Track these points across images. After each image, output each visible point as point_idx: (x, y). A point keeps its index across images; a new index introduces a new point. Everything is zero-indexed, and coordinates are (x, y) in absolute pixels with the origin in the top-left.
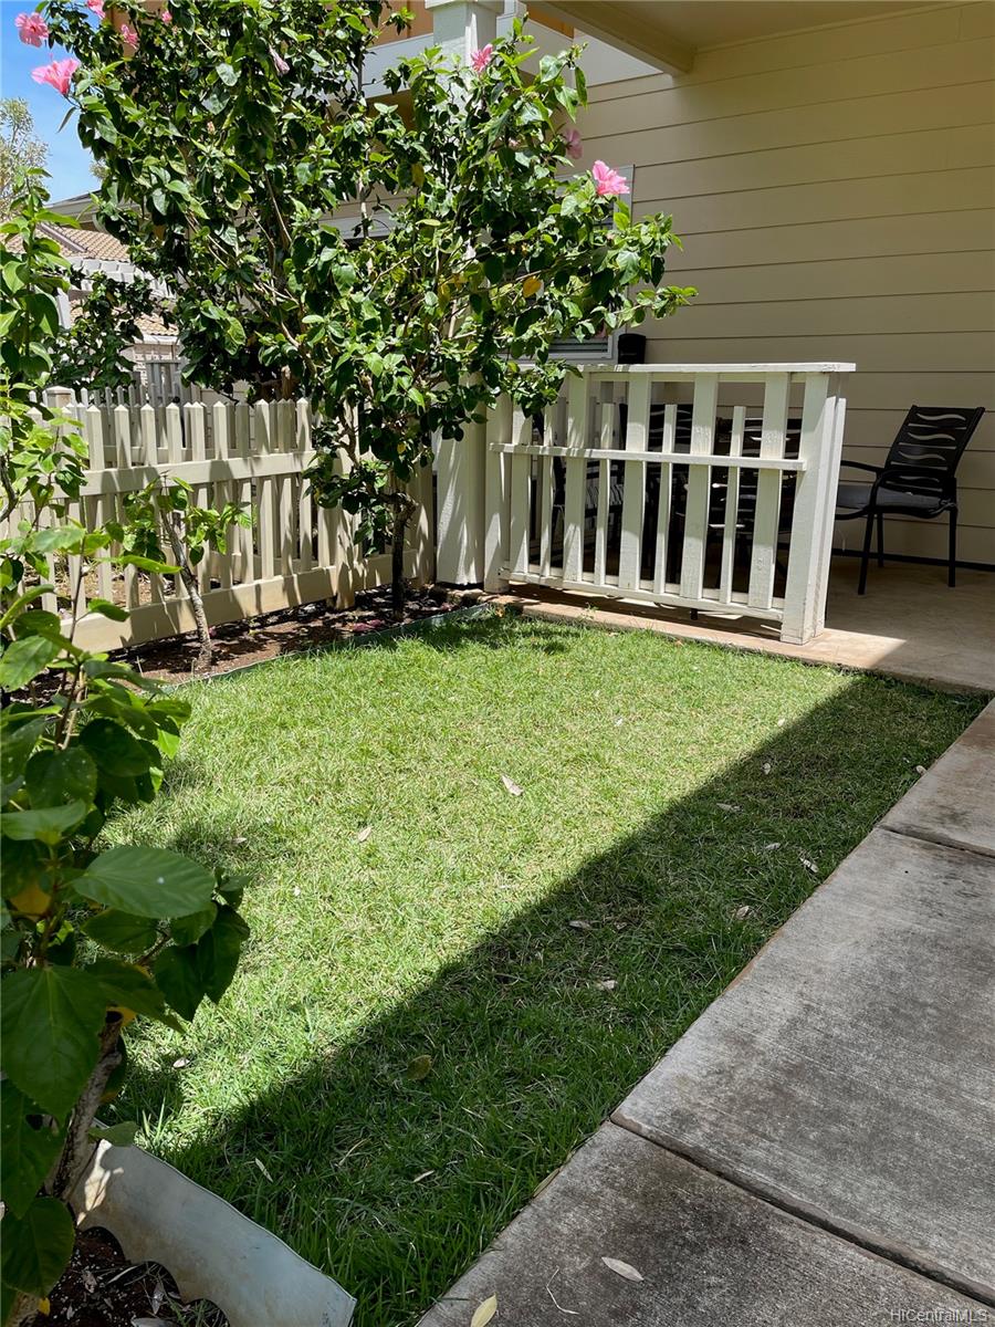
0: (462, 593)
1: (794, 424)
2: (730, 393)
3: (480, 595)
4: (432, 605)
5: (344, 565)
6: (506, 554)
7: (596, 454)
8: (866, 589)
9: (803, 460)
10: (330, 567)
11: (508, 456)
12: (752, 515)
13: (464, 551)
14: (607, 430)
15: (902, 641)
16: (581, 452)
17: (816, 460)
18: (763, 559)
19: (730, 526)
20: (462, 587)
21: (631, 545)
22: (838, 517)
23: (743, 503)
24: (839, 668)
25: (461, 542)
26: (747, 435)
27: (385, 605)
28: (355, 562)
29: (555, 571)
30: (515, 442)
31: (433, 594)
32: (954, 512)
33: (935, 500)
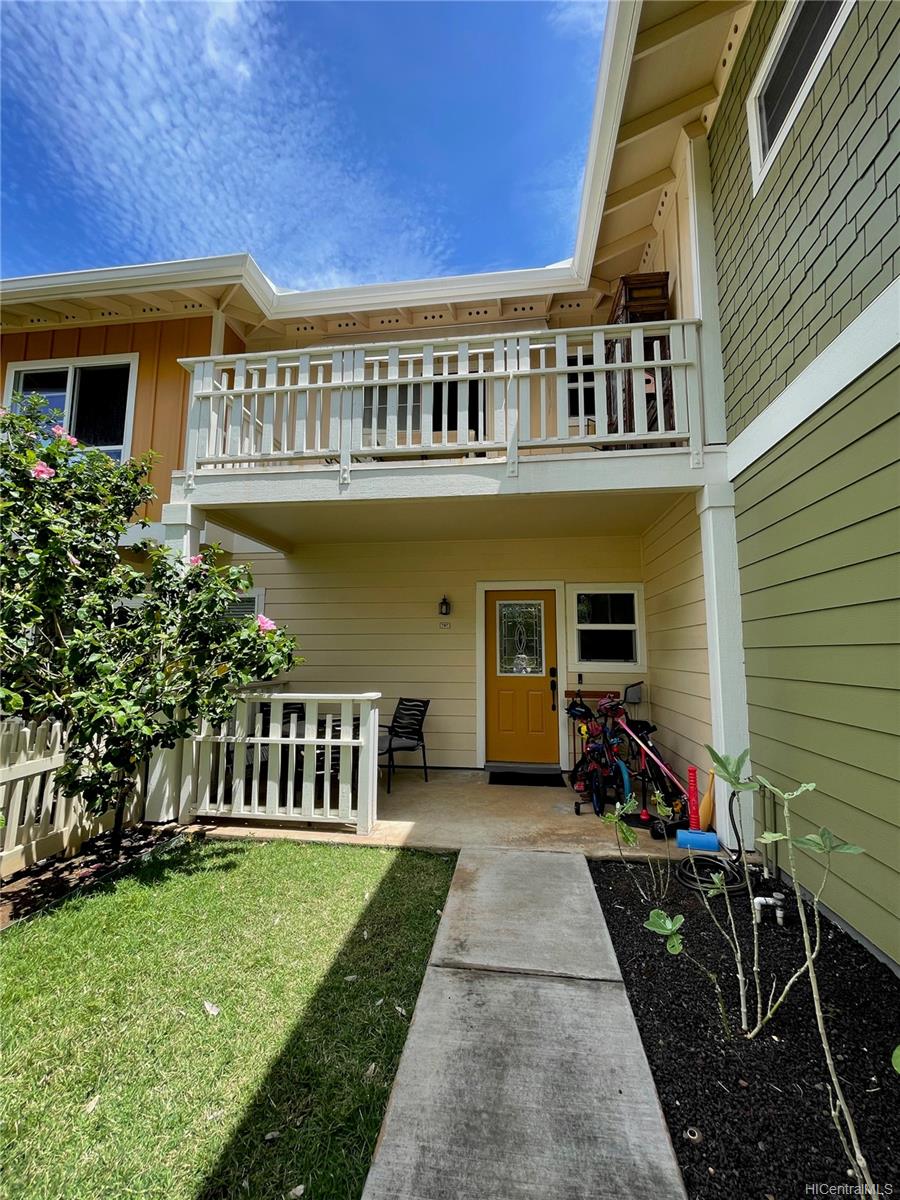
0: (162, 828)
1: (356, 720)
2: (324, 708)
3: (176, 827)
4: (141, 839)
5: (75, 826)
6: (195, 798)
7: (252, 740)
8: (391, 789)
9: (361, 741)
10: (63, 830)
11: (199, 744)
12: (338, 765)
13: (166, 801)
14: (259, 727)
15: (413, 823)
16: (244, 739)
17: (368, 740)
18: (345, 790)
19: (327, 772)
20: (163, 824)
21: (273, 788)
22: (379, 755)
23: (333, 759)
24: (389, 848)
25: (164, 795)
26: (334, 727)
27: (106, 847)
28: (84, 821)
29: (227, 807)
30: (203, 735)
31: (140, 831)
32: (423, 747)
33: (415, 742)
